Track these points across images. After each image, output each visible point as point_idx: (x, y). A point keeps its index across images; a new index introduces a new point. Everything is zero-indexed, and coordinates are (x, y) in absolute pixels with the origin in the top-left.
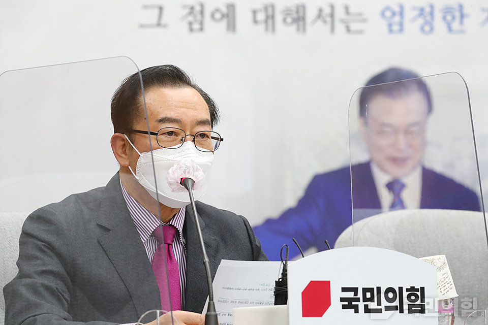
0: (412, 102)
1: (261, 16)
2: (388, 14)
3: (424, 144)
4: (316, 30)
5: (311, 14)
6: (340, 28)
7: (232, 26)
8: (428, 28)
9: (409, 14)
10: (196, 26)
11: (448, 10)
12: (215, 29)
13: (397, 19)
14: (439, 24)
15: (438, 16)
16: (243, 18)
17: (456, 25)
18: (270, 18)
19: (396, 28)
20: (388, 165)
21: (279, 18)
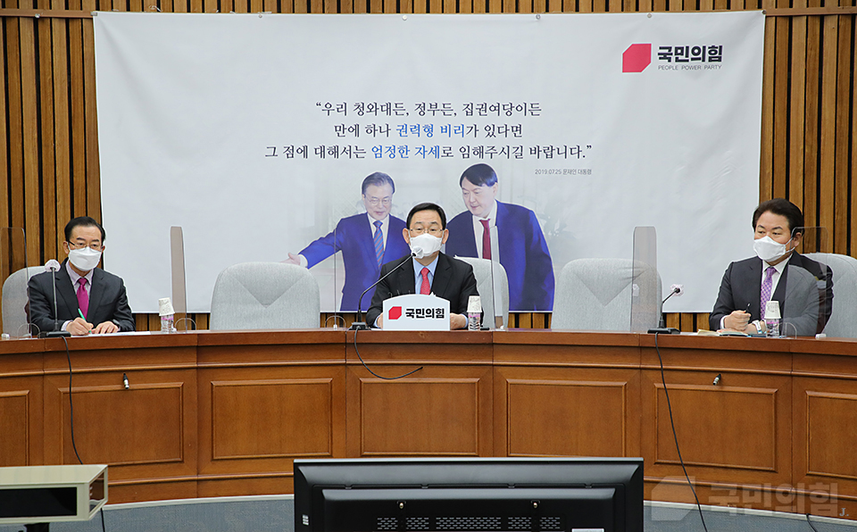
0: (386, 187)
1: (318, 151)
2: (375, 150)
3: (391, 206)
4: (343, 157)
5: (341, 150)
6: (353, 155)
7: (306, 156)
8: (392, 156)
9: (384, 150)
10: (290, 156)
11: (401, 148)
12: (299, 157)
13: (379, 152)
14: (397, 153)
15: (397, 150)
16: (311, 151)
17: (404, 155)
18: (323, 151)
19: (378, 155)
20: (374, 215)
21: (326, 152)
